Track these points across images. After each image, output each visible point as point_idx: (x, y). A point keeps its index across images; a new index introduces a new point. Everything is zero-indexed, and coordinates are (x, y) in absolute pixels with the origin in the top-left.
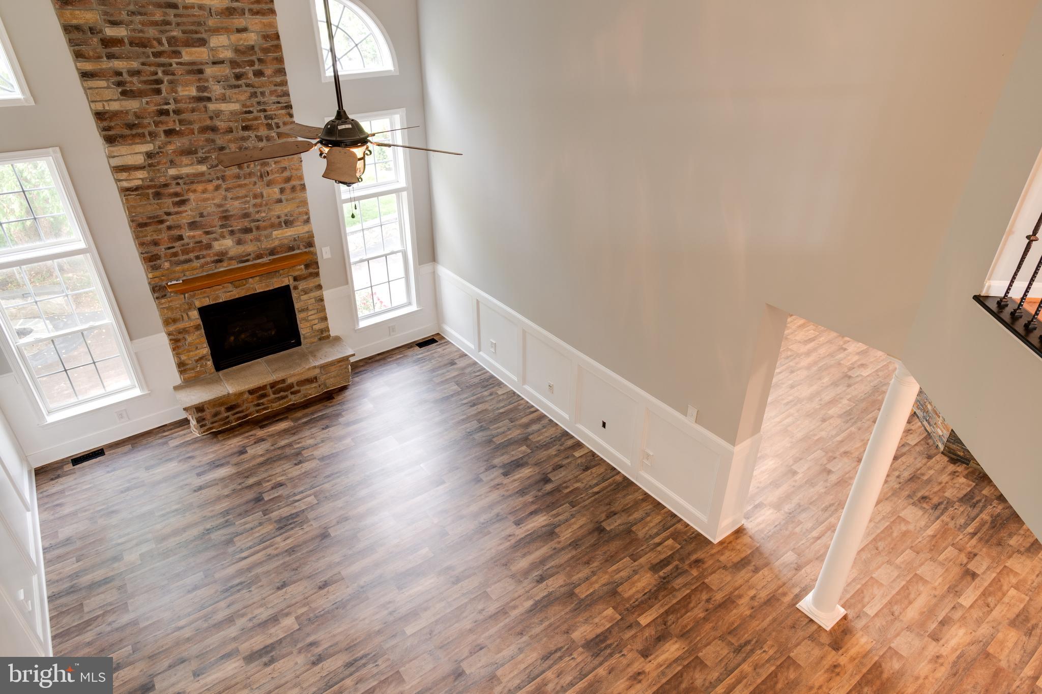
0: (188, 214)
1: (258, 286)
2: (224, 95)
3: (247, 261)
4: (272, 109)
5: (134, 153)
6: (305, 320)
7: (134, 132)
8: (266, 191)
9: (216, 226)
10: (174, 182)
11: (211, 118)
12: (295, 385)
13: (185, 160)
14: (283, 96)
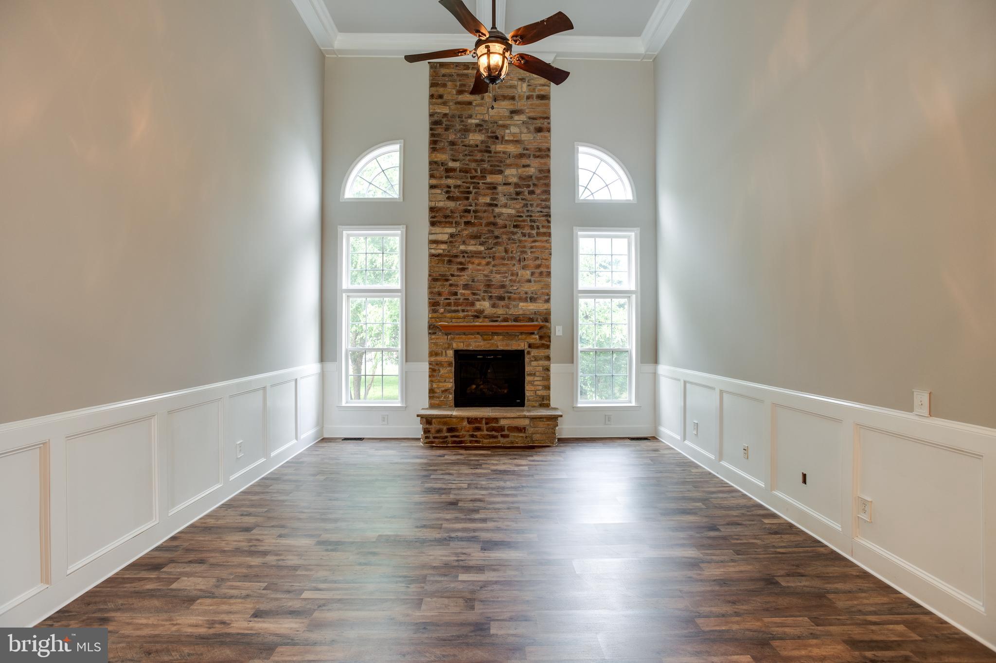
0: (465, 278)
1: (500, 344)
2: (506, 203)
3: (496, 321)
4: (536, 216)
5: (444, 233)
6: (532, 383)
7: (447, 220)
8: (521, 272)
9: (480, 290)
10: (462, 255)
11: (495, 217)
12: (506, 428)
13: (473, 242)
14: (546, 208)
